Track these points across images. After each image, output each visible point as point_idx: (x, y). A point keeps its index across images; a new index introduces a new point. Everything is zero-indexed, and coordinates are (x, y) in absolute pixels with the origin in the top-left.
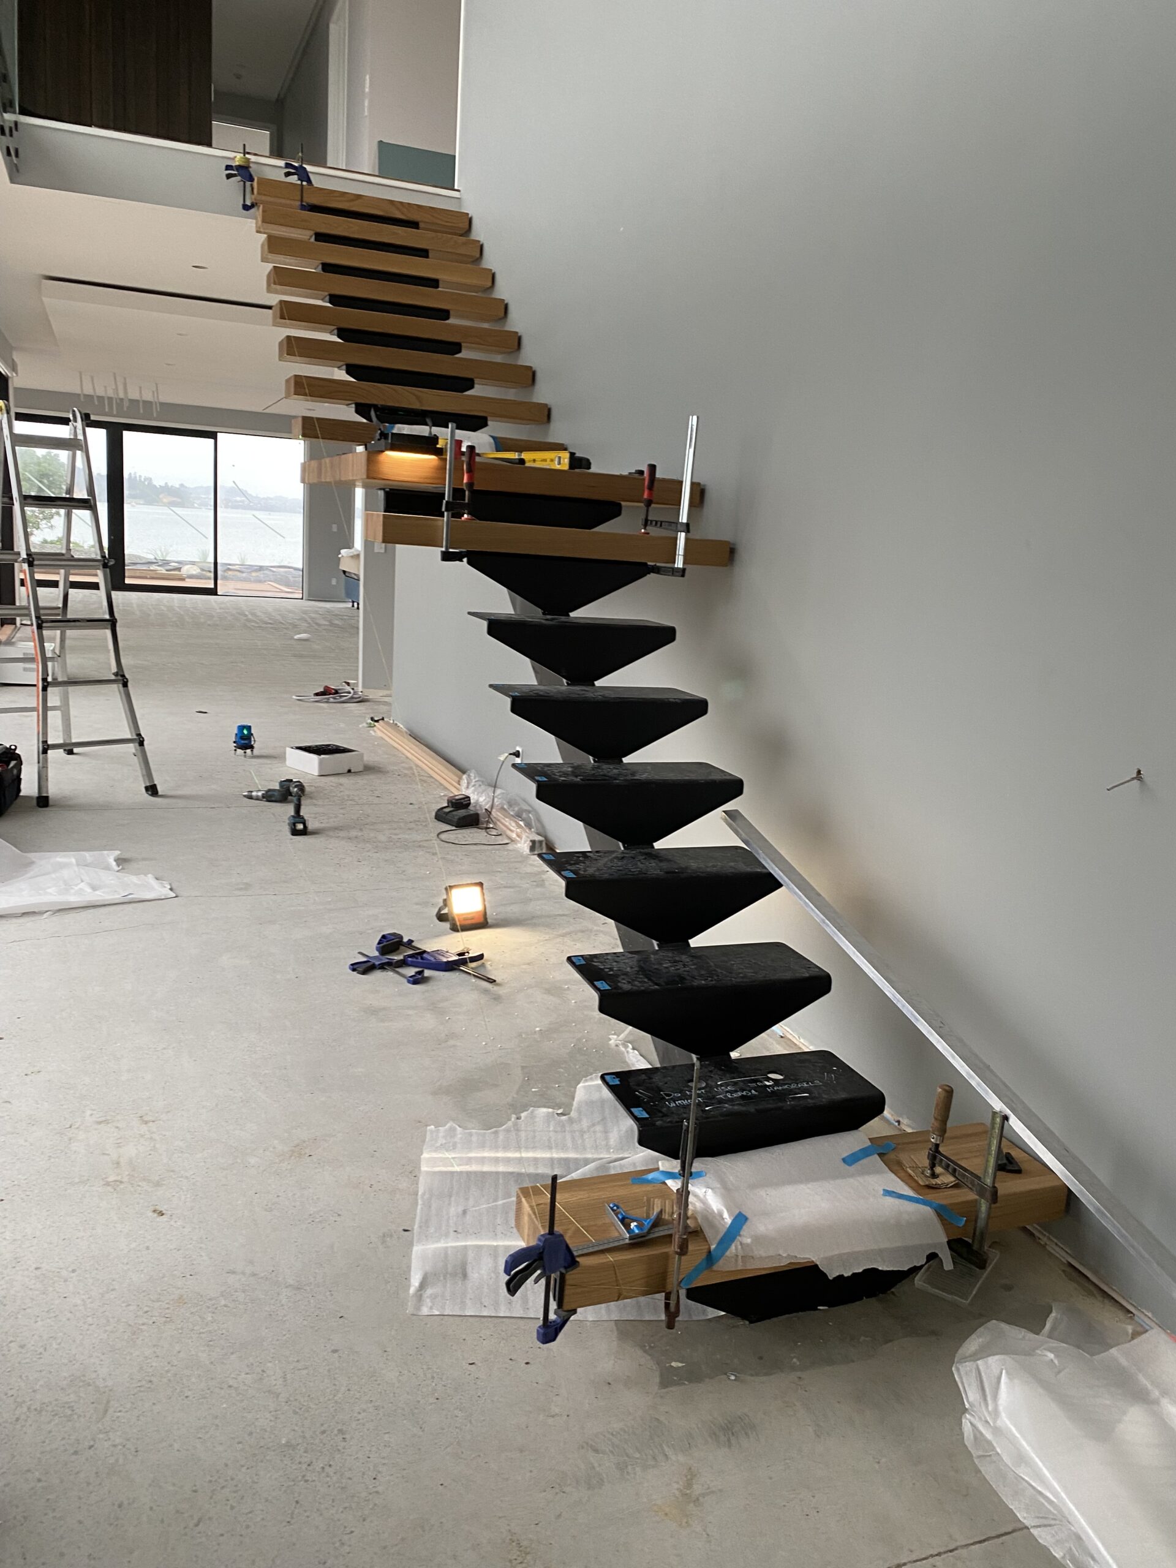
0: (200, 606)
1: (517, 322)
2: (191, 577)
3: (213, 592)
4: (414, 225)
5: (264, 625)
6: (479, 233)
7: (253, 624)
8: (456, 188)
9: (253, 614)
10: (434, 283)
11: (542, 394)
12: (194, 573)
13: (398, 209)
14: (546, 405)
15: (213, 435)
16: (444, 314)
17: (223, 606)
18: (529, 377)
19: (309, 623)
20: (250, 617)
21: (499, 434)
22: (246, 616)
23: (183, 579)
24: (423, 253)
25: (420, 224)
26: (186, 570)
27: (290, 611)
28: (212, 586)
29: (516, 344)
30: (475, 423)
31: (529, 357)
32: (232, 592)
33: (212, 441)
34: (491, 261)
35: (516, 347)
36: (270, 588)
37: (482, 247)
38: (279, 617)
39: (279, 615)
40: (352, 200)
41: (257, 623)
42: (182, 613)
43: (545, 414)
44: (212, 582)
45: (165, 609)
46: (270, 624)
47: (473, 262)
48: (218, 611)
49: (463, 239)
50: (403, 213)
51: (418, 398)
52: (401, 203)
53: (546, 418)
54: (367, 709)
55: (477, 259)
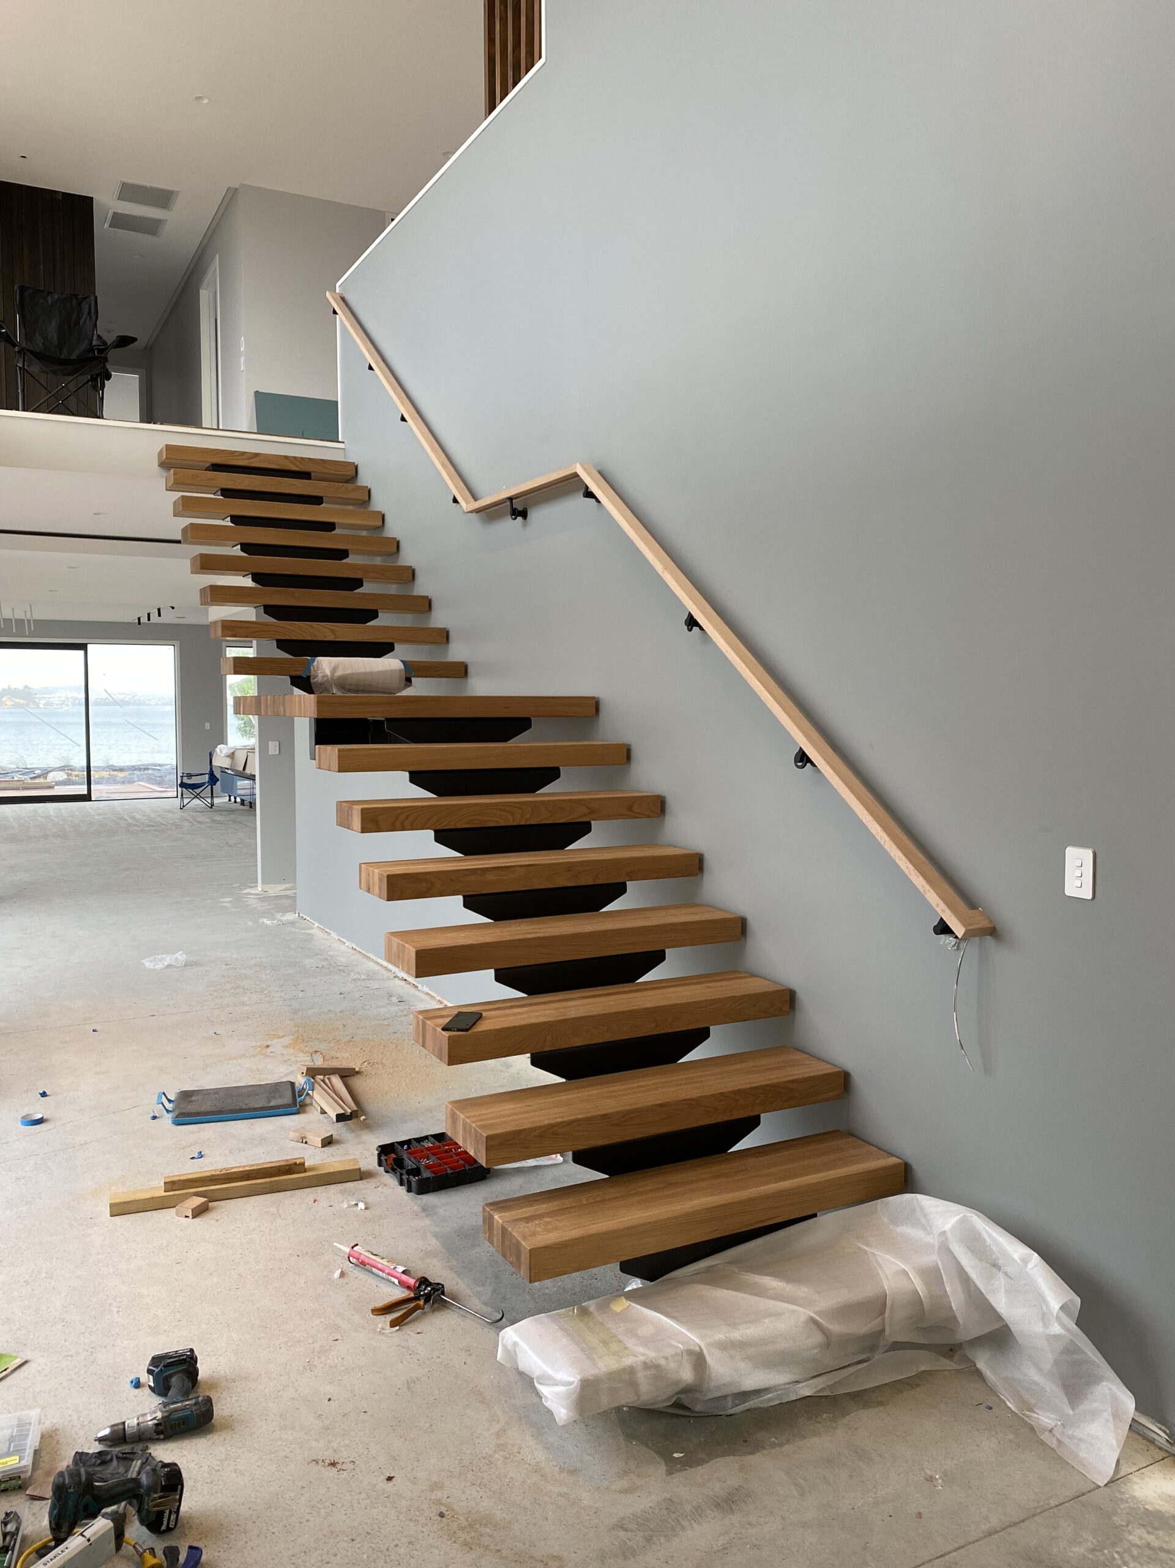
0: (77, 813)
1: (409, 557)
2: (59, 783)
3: (87, 798)
4: (305, 475)
5: (146, 829)
6: (365, 479)
7: (135, 828)
8: (340, 440)
9: (133, 818)
10: (330, 527)
11: (439, 619)
12: (61, 779)
13: (292, 463)
14: (445, 629)
15: (83, 647)
16: (342, 554)
17: (100, 811)
18: (426, 605)
19: (191, 822)
20: (130, 821)
21: (409, 658)
22: (126, 820)
23: (52, 787)
24: (317, 500)
25: (312, 474)
26: (52, 777)
27: (168, 811)
28: (86, 792)
29: (411, 576)
30: (380, 649)
31: (423, 587)
32: (105, 796)
33: (82, 652)
34: (380, 502)
35: (411, 579)
36: (143, 787)
37: (369, 491)
38: (159, 819)
39: (159, 816)
40: (252, 458)
41: (139, 827)
42: (61, 823)
43: (444, 637)
44: (85, 787)
45: (43, 820)
46: (152, 826)
47: (361, 504)
48: (97, 817)
49: (350, 486)
50: (297, 466)
51: (332, 631)
52: (295, 458)
53: (445, 640)
54: (269, 905)
55: (366, 501)
